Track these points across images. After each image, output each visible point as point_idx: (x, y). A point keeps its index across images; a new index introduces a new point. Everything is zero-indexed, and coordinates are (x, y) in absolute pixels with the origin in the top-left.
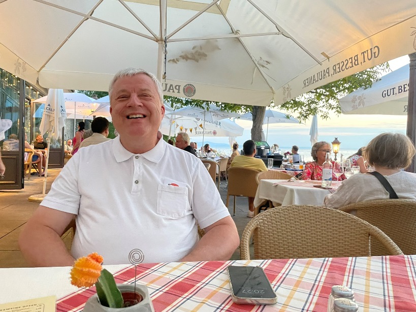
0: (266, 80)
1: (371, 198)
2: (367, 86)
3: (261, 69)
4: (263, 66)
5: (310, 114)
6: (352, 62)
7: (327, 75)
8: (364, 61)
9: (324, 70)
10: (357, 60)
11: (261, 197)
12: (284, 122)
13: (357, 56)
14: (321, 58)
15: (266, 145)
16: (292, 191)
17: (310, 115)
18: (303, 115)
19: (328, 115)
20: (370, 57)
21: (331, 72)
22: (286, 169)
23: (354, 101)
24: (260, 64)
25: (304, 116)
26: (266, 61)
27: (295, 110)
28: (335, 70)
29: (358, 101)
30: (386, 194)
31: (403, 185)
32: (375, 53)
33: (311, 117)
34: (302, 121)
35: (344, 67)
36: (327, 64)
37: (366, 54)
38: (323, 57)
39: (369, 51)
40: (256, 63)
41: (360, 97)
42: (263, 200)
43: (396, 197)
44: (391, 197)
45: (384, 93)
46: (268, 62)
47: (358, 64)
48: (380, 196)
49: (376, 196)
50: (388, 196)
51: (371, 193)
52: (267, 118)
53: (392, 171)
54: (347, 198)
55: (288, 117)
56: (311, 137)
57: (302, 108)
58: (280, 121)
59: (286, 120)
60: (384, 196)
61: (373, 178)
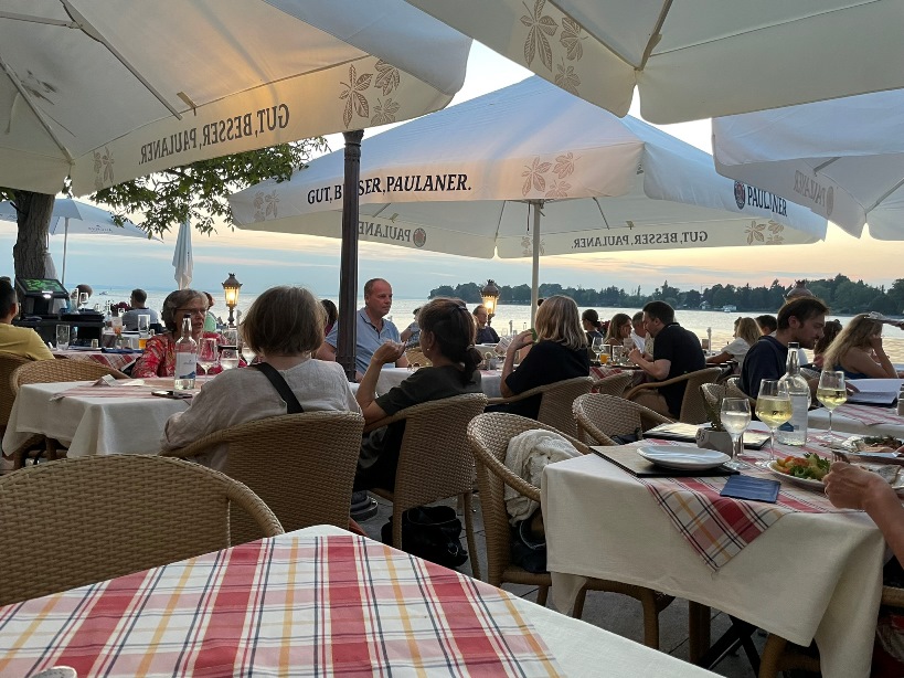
0: (47, 129)
1: (254, 416)
2: (283, 176)
3: (33, 100)
4: (37, 94)
5: (172, 218)
6: (239, 127)
7: (191, 143)
8: (262, 131)
9: (186, 133)
10: (249, 124)
11: (22, 428)
12: (110, 231)
13: (249, 115)
14: (179, 105)
15: (58, 289)
16: (96, 410)
17: (172, 223)
18: (155, 220)
19: (212, 225)
20: (271, 125)
21: (200, 138)
22: (103, 351)
23: (257, 204)
24: (27, 88)
25: (158, 222)
26: (45, 84)
27: (133, 207)
28: (207, 136)
29: (266, 204)
30: (282, 405)
31: (312, 386)
32: (280, 118)
33: (175, 226)
34: (154, 232)
35: (224, 134)
36: (190, 121)
37: (265, 117)
38: (182, 102)
39: (271, 111)
40: (19, 84)
41: (269, 197)
42: (28, 437)
43: (299, 409)
44: (290, 411)
45: (312, 194)
46: (51, 88)
47: (250, 133)
48: (271, 411)
49: (264, 412)
50: (285, 410)
51: (253, 407)
52: (62, 219)
53: (294, 359)
54: (211, 418)
55: (118, 221)
56: (177, 271)
57: (151, 205)
58: (97, 230)
59: (114, 227)
60: (279, 410)
61: (259, 375)
